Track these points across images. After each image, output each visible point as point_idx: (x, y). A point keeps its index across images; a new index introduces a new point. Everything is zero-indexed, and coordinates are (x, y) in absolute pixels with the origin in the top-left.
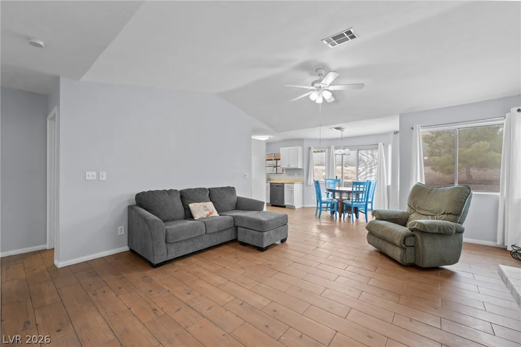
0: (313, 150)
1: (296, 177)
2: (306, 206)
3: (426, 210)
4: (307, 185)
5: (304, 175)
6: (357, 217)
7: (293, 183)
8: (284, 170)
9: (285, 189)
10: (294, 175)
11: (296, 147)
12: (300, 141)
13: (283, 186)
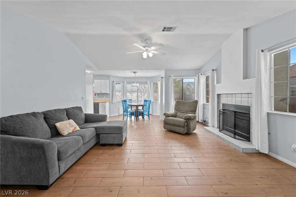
0: (115, 82)
2: (111, 115)
3: (183, 111)
4: (112, 103)
5: (110, 97)
6: (143, 118)
7: (105, 103)
8: (96, 94)
9: (100, 106)
10: (103, 97)
11: (106, 80)
12: (108, 77)
13: (98, 105)
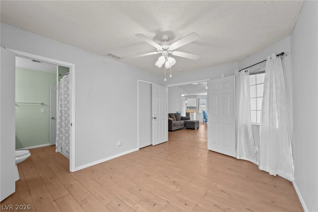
1: (193, 110)
5: (197, 109)
7: (193, 113)
8: (188, 107)
11: (194, 98)
13: (189, 114)
